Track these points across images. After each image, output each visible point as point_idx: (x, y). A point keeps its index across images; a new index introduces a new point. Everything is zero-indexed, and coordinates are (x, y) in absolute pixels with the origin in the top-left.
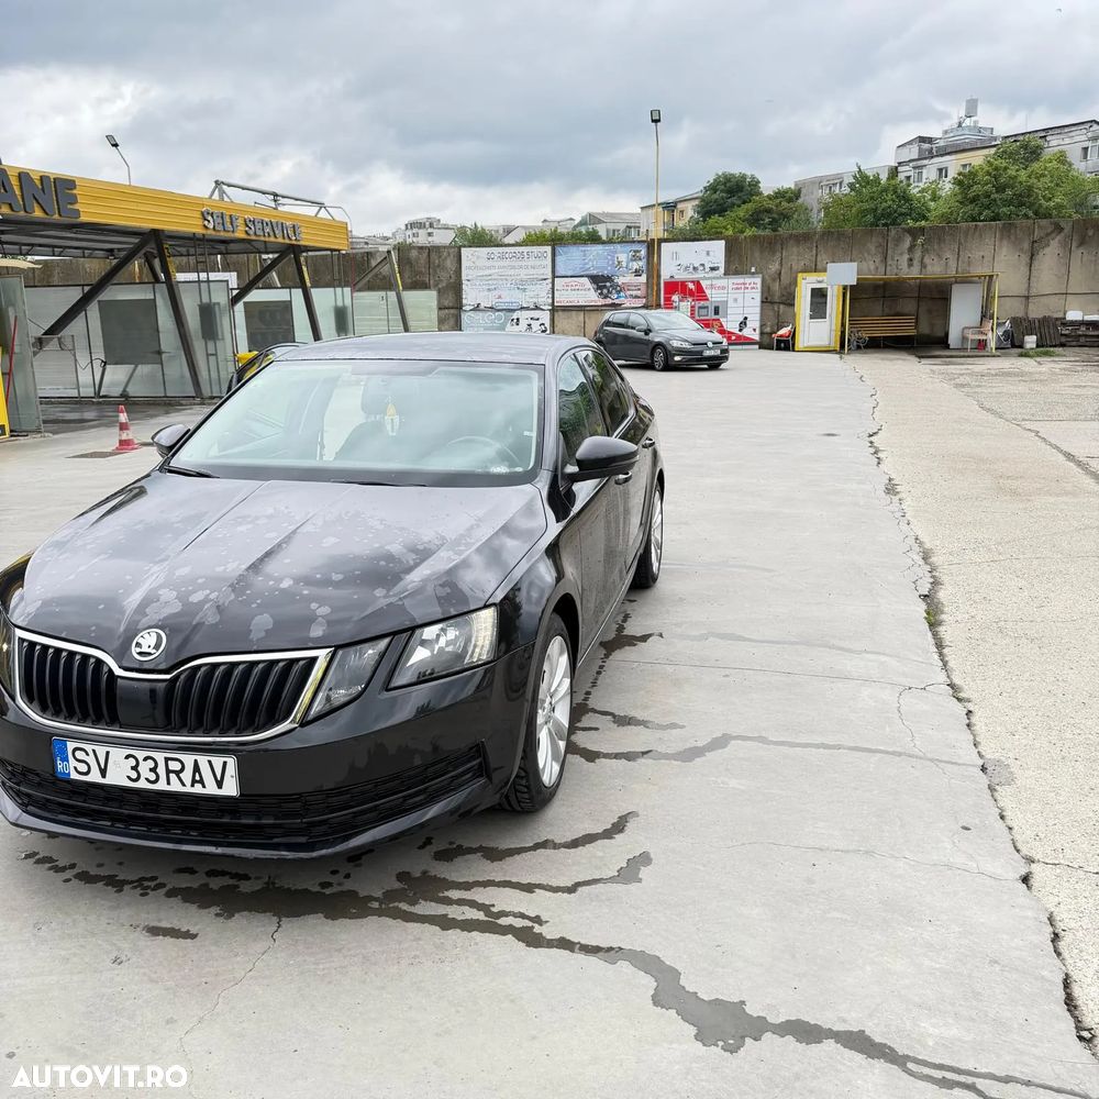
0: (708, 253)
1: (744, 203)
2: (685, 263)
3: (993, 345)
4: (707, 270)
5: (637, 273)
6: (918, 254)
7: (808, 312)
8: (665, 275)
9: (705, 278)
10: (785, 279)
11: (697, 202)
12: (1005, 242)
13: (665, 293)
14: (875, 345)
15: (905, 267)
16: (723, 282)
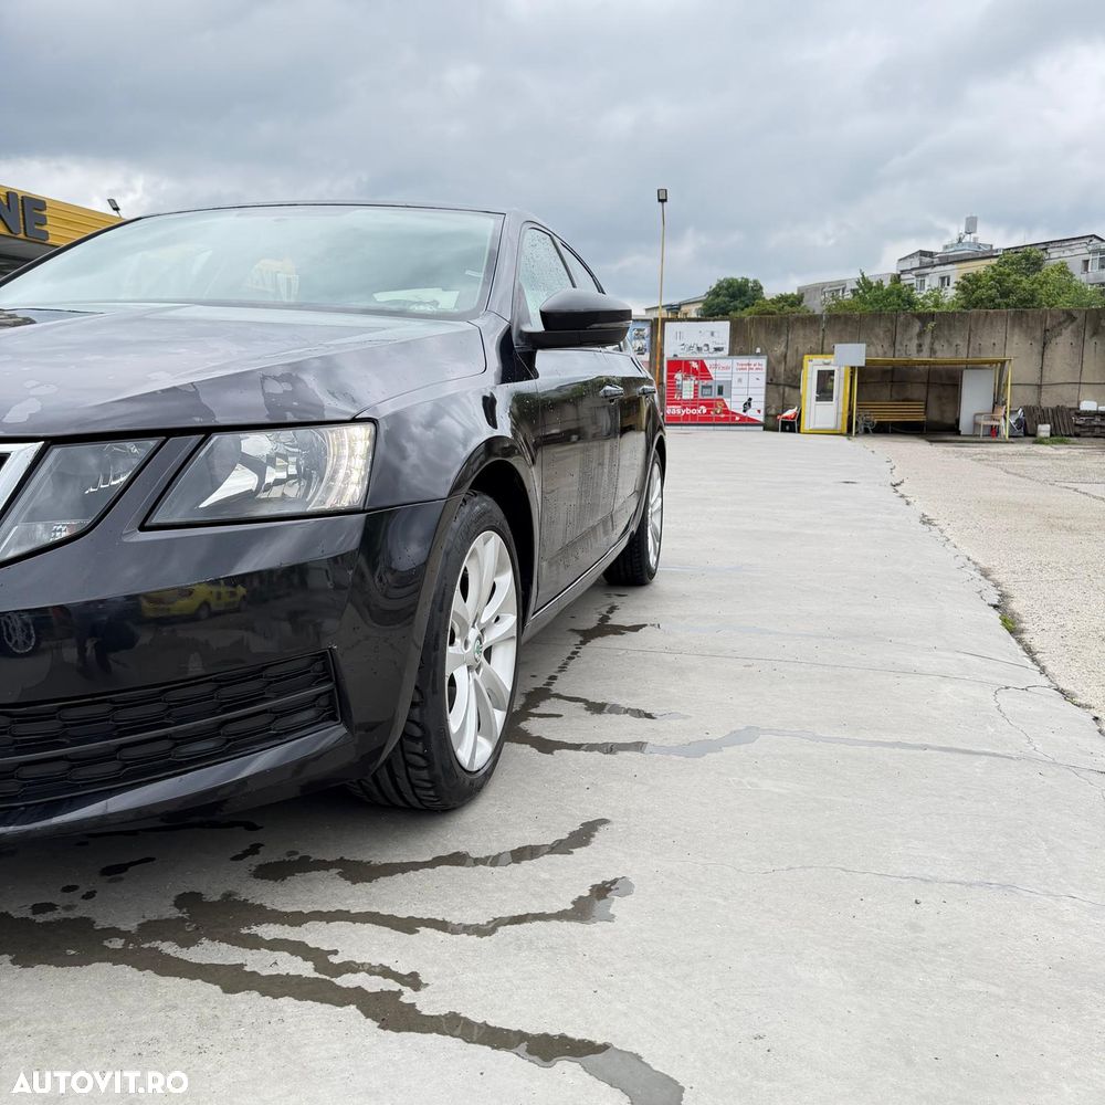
0: (712, 334)
1: (747, 306)
2: (689, 343)
3: (1005, 432)
4: (712, 350)
5: (640, 351)
6: (927, 340)
7: (815, 395)
8: (668, 354)
9: (709, 358)
10: (791, 362)
11: (700, 305)
12: (1016, 330)
13: (669, 371)
14: (882, 429)
15: (913, 350)
16: (728, 362)
